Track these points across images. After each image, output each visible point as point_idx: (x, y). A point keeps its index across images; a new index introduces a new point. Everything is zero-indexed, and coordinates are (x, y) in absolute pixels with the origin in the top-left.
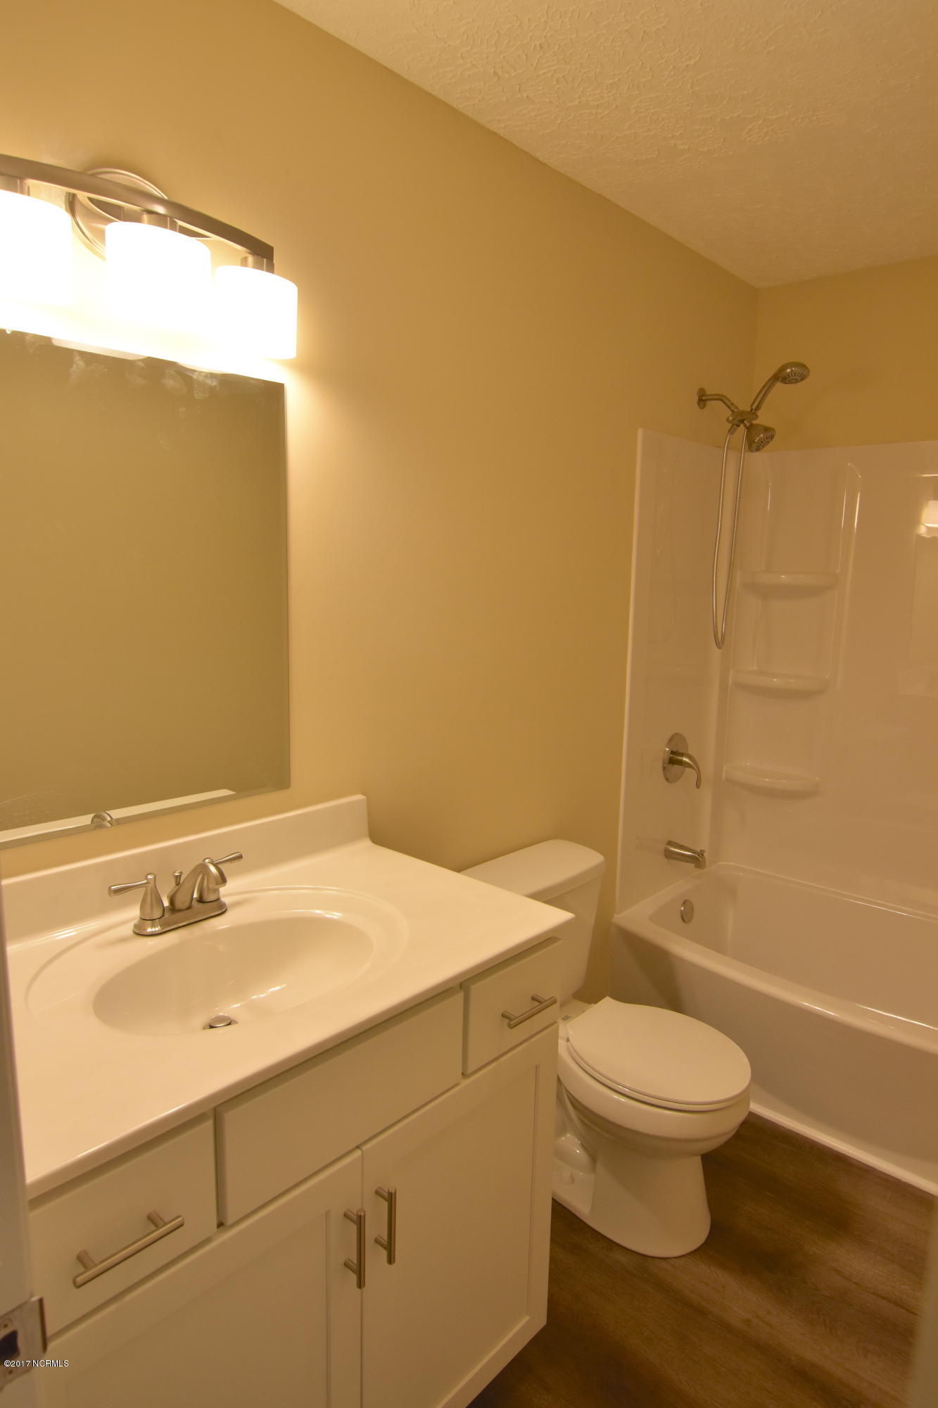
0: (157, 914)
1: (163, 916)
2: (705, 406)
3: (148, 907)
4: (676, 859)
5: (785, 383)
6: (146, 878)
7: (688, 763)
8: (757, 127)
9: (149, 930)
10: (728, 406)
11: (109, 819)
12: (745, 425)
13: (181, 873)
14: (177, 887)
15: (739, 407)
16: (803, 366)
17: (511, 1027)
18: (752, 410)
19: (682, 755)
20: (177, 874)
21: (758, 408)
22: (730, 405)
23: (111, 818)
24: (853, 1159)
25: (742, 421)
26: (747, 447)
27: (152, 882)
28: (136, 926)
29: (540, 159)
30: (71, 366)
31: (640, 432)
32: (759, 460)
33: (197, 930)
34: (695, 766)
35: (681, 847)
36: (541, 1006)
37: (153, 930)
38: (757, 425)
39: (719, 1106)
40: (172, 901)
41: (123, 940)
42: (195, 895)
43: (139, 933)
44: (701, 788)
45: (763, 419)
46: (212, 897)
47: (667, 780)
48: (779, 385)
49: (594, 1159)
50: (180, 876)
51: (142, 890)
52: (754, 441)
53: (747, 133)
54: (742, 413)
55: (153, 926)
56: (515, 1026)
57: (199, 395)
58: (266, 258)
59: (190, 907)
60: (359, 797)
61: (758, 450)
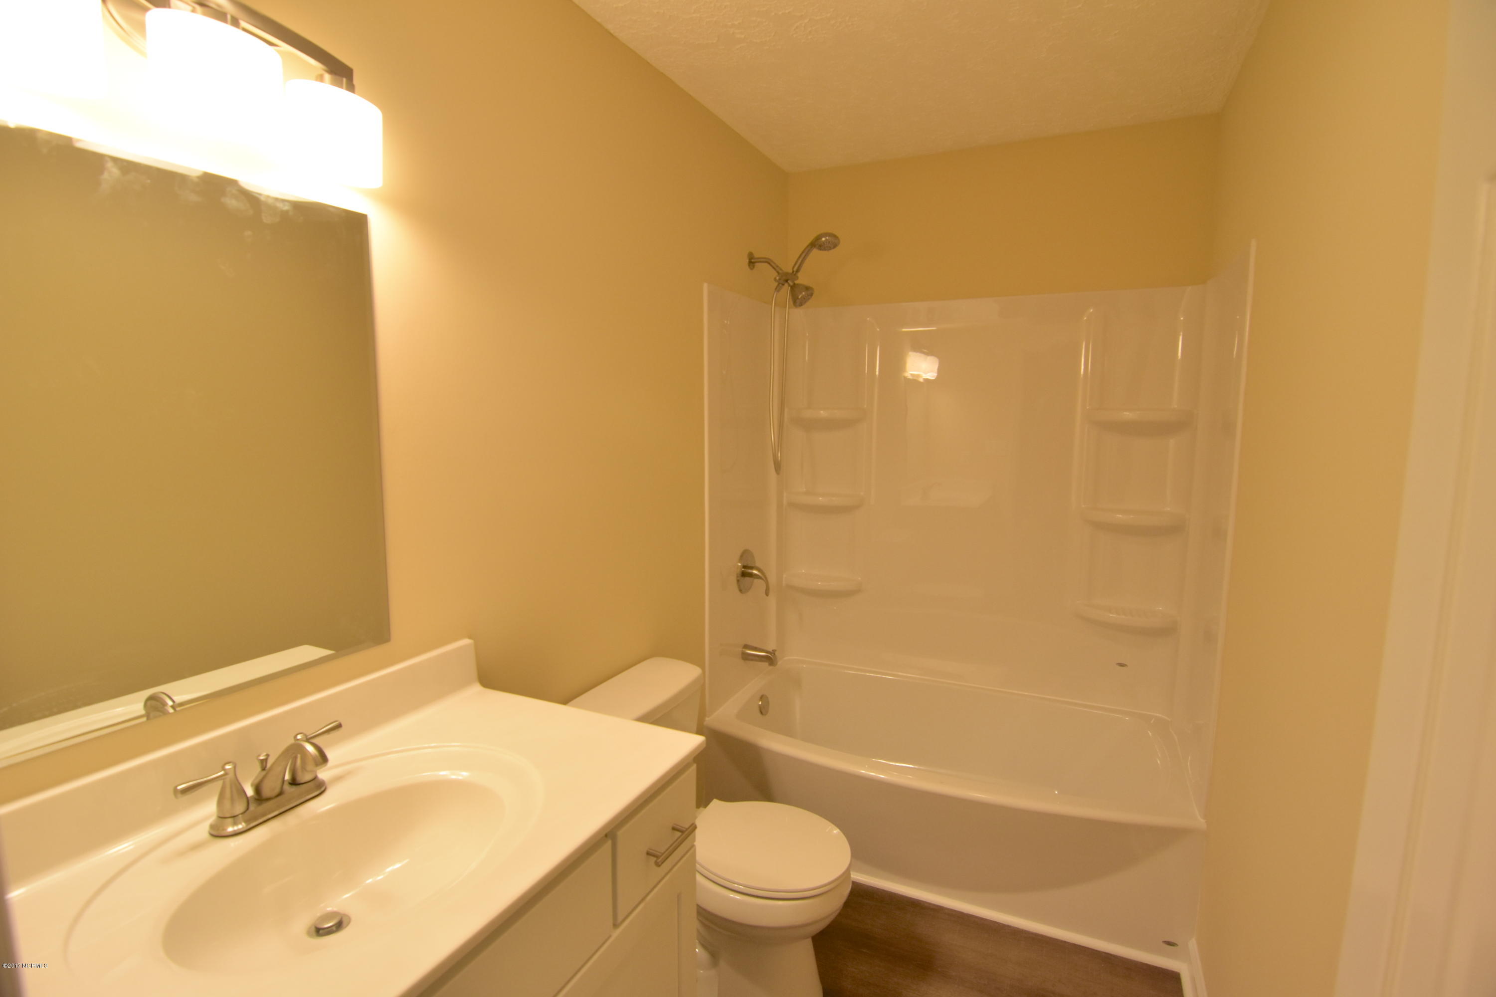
0: (240, 808)
1: (248, 808)
2: (754, 267)
3: (227, 804)
4: (752, 660)
5: (821, 250)
6: (223, 769)
7: (758, 575)
8: (803, 25)
9: (230, 829)
10: (774, 268)
11: (170, 703)
12: (789, 285)
13: (268, 755)
14: (264, 773)
15: (783, 269)
16: (835, 237)
17: (658, 865)
18: (793, 272)
19: (752, 568)
20: (262, 758)
21: (798, 271)
22: (775, 267)
23: (174, 701)
24: (926, 902)
25: (787, 281)
26: (792, 303)
27: (231, 775)
28: (212, 827)
29: (612, 32)
30: (102, 173)
31: (705, 286)
32: (798, 314)
33: (291, 820)
34: (764, 577)
35: (756, 649)
36: (684, 835)
37: (236, 828)
38: (799, 285)
39: (832, 886)
40: (258, 789)
41: (196, 847)
42: (287, 777)
43: (217, 833)
44: (769, 596)
45: (802, 279)
46: (308, 777)
47: (740, 590)
48: (815, 252)
49: (714, 956)
50: (266, 760)
51: (220, 783)
52: (798, 298)
53: (794, 30)
54: (787, 274)
55: (235, 824)
56: (662, 863)
57: (267, 219)
58: (345, 77)
59: (281, 794)
60: (466, 642)
61: (801, 305)
